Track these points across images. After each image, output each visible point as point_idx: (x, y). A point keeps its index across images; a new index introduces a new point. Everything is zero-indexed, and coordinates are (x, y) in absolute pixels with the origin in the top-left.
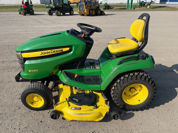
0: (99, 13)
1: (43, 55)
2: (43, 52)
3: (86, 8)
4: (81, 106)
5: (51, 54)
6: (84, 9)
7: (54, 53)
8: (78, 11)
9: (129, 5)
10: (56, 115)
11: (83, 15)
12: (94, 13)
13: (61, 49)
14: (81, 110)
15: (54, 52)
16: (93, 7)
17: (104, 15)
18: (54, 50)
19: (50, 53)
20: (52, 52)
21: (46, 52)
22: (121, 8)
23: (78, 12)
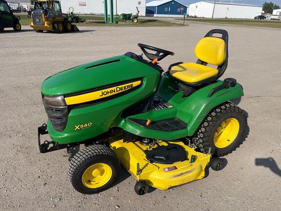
0: (69, 29)
1: (104, 96)
2: (103, 91)
3: (47, 19)
4: (173, 163)
5: (116, 93)
6: (44, 20)
7: (120, 91)
8: (32, 24)
9: (108, 17)
10: (144, 187)
11: (41, 31)
12: (61, 28)
13: (130, 84)
14: (179, 169)
15: (121, 89)
16: (58, 18)
17: (78, 31)
18: (120, 87)
19: (114, 92)
20: (118, 89)
21: (109, 91)
22: (98, 21)
23: (31, 26)
